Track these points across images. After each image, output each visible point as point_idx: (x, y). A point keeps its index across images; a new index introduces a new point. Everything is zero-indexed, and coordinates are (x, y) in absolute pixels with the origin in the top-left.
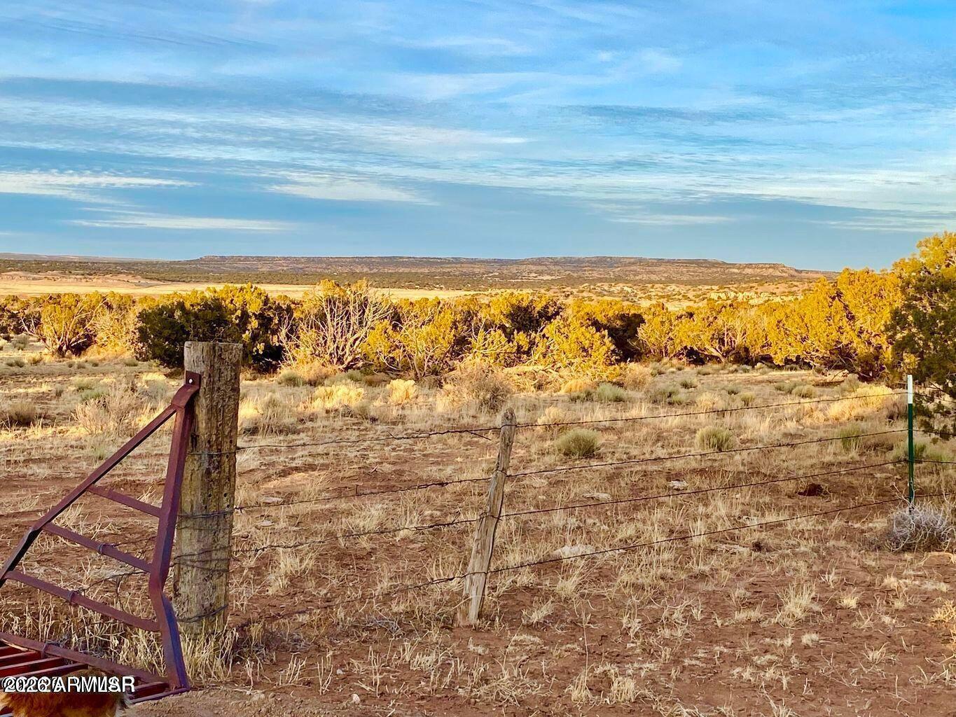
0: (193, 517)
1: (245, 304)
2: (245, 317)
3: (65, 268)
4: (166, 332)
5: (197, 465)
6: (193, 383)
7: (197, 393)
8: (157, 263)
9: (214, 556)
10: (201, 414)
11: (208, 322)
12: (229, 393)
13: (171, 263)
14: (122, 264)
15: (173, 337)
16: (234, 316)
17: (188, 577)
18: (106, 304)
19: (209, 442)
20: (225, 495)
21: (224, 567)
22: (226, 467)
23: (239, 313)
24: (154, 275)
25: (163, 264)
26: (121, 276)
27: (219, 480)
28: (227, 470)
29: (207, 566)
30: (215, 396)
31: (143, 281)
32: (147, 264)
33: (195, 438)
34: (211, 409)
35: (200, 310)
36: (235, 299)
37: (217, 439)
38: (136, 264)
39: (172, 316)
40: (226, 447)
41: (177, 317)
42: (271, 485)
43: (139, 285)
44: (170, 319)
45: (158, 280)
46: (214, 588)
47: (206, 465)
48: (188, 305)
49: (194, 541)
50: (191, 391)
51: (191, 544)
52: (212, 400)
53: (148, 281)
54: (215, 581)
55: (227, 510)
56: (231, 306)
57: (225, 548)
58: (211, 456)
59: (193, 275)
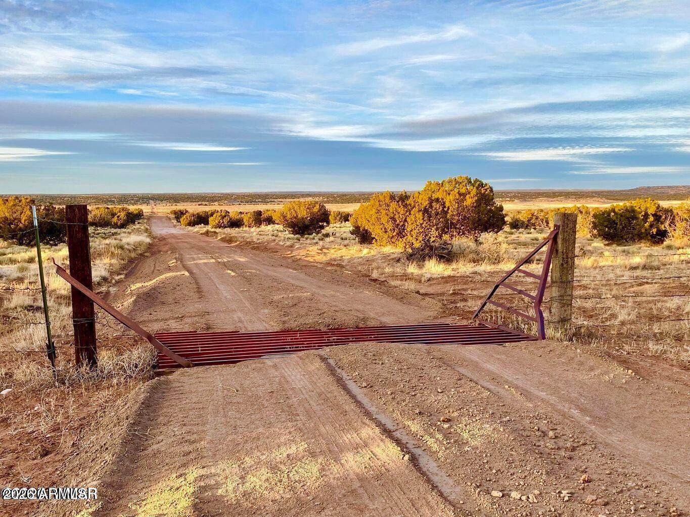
0: (556, 282)
1: (646, 209)
2: (646, 216)
3: (567, 195)
4: (606, 224)
5: (558, 261)
6: (556, 229)
7: (558, 233)
8: (614, 191)
9: (565, 298)
10: (560, 241)
11: (628, 218)
12: (572, 233)
13: (621, 191)
14: (596, 192)
15: (609, 226)
16: (640, 215)
17: (555, 306)
18: (580, 211)
19: (563, 252)
20: (570, 274)
21: (569, 303)
22: (570, 262)
23: (643, 213)
24: (612, 197)
25: (616, 191)
26: (594, 199)
27: (567, 268)
28: (570, 264)
29: (562, 302)
30: (565, 234)
31: (606, 201)
32: (608, 192)
33: (557, 251)
34: (563, 239)
35: (623, 212)
36: (642, 206)
37: (566, 251)
38: (602, 192)
39: (609, 215)
40: (570, 255)
41: (611, 216)
42: (632, 289)
43: (604, 203)
44: (608, 217)
45: (614, 200)
46: (565, 311)
47: (561, 262)
48: (616, 210)
49: (557, 292)
50: (555, 232)
51: (556, 293)
52: (564, 236)
53: (609, 201)
54: (566, 308)
55: (571, 280)
56: (639, 210)
57: (570, 295)
58: (564, 258)
59: (632, 197)
